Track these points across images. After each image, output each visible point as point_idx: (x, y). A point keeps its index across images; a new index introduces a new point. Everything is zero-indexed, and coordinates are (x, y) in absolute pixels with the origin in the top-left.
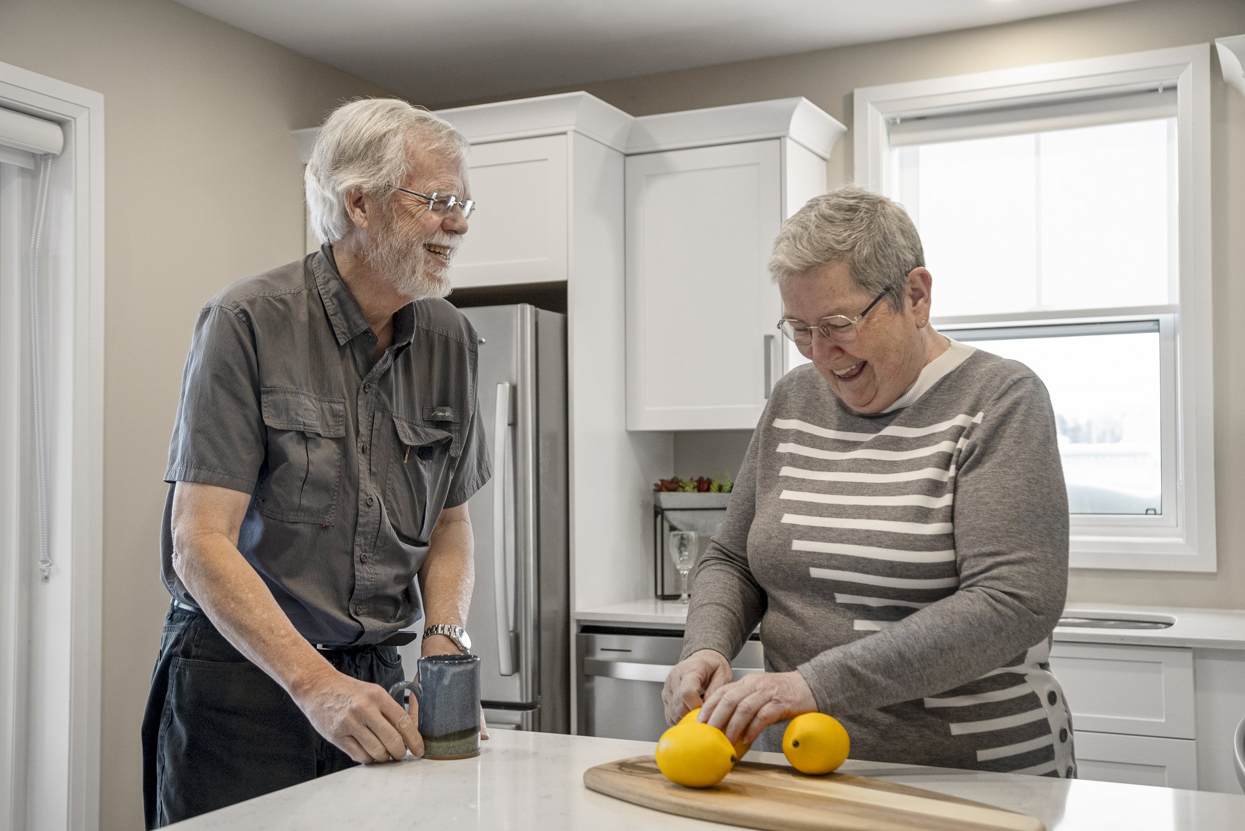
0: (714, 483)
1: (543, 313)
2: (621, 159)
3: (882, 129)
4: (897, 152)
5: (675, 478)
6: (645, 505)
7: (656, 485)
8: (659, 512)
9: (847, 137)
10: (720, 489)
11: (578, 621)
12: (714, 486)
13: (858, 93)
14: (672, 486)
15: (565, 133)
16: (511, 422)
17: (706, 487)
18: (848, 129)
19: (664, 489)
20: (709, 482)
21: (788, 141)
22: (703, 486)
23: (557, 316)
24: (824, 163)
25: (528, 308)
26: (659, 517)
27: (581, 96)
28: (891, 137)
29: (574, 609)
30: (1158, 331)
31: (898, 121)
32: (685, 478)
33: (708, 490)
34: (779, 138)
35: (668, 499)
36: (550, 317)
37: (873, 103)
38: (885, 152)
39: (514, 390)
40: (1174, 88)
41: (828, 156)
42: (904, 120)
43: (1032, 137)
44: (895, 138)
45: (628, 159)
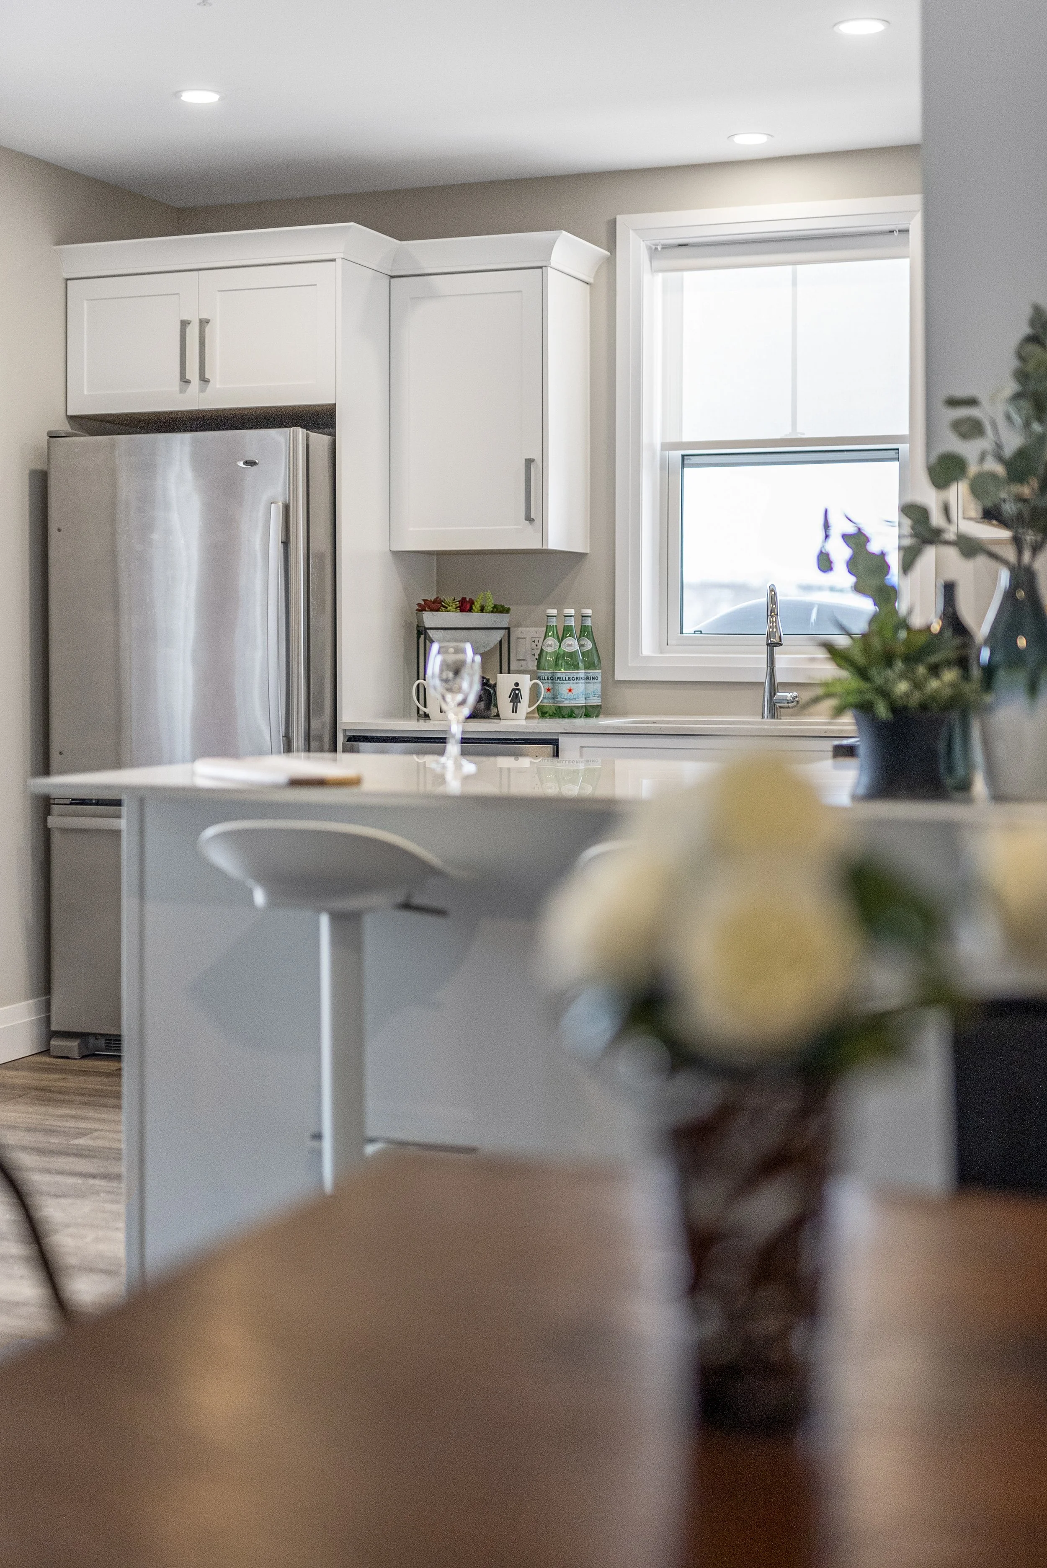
0: (476, 603)
1: (313, 435)
2: (386, 280)
3: (644, 255)
4: (660, 276)
5: (438, 598)
6: (407, 625)
7: (419, 605)
8: (422, 632)
9: (610, 263)
10: (482, 610)
11: (345, 731)
12: (477, 606)
13: (621, 220)
14: (436, 605)
15: (333, 260)
16: (284, 540)
17: (468, 606)
18: (611, 254)
19: (427, 609)
20: (472, 602)
21: (549, 268)
22: (465, 606)
23: (326, 439)
24: (588, 287)
25: (301, 432)
26: (422, 636)
27: (349, 227)
28: (653, 262)
29: (341, 720)
30: (898, 459)
31: (659, 248)
32: (448, 599)
33: (470, 610)
34: (541, 267)
35: (430, 619)
36: (319, 440)
37: (635, 230)
38: (647, 277)
39: (287, 508)
40: (907, 231)
41: (591, 280)
42: (665, 247)
43: (789, 268)
44: (657, 264)
45: (393, 280)
